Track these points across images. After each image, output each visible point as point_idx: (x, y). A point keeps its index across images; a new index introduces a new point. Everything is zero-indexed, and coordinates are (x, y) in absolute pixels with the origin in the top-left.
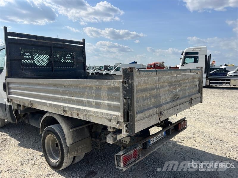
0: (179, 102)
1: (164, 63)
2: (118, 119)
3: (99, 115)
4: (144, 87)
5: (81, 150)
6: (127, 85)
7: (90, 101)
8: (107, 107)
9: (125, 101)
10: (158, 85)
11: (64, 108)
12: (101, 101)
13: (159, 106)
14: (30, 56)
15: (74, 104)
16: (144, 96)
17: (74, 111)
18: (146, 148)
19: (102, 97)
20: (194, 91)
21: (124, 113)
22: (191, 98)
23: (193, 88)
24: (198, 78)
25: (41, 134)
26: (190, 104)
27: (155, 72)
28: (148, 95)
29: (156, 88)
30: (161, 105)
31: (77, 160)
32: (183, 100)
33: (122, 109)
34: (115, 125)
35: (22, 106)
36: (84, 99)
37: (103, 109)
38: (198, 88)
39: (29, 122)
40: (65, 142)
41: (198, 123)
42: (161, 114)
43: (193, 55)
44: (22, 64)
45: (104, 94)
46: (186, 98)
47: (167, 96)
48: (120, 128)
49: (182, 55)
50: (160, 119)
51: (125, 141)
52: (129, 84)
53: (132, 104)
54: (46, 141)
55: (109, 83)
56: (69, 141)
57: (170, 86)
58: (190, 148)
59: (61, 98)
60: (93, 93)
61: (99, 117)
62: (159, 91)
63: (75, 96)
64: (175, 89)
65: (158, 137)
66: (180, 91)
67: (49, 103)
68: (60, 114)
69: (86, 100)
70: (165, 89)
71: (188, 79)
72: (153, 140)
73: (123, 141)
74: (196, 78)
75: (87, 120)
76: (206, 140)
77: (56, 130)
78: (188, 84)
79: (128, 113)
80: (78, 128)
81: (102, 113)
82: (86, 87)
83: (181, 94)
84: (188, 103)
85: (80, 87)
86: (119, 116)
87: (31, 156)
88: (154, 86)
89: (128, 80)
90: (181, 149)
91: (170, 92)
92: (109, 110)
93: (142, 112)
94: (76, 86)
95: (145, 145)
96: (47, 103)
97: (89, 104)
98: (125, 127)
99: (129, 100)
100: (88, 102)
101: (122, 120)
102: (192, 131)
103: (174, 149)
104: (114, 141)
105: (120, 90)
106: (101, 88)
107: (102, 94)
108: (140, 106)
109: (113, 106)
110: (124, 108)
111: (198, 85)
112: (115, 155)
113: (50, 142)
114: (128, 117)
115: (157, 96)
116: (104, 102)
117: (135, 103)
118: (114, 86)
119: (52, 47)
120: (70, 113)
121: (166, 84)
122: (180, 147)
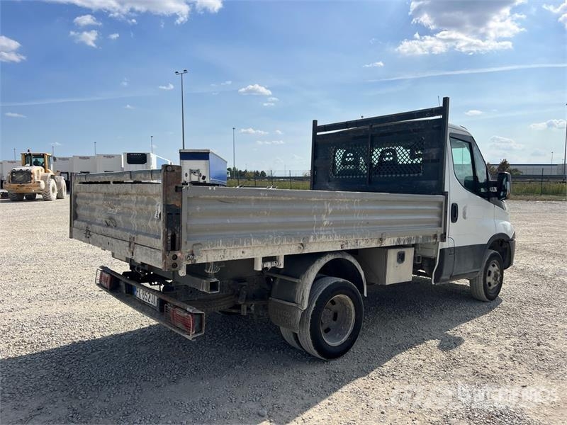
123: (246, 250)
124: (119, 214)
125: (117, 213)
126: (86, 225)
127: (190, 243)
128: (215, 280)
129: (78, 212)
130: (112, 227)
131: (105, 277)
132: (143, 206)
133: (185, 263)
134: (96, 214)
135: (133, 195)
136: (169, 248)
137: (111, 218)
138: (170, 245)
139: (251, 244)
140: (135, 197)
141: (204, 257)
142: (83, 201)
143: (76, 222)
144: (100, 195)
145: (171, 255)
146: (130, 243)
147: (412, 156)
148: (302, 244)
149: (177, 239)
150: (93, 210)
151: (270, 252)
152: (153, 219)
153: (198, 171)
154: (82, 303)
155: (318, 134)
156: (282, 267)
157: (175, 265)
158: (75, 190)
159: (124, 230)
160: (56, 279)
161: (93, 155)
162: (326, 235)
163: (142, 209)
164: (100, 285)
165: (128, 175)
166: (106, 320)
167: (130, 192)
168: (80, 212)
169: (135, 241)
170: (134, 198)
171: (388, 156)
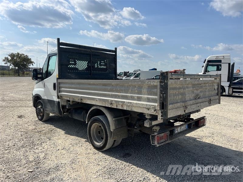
0: (200, 100)
1: (185, 71)
2: (155, 108)
3: (140, 106)
4: (174, 86)
5: (121, 136)
6: (163, 84)
7: (133, 96)
8: (147, 100)
9: (161, 95)
10: (185, 86)
11: (111, 101)
12: (142, 96)
13: (185, 101)
14: (72, 61)
15: (119, 98)
16: (174, 93)
17: (120, 103)
18: (172, 135)
19: (143, 93)
20: (213, 93)
21: (160, 103)
22: (210, 99)
23: (212, 91)
24: (217, 83)
25: (88, 123)
26: (209, 104)
27: (182, 76)
28: (177, 93)
29: (183, 88)
30: (186, 101)
31: (116, 144)
32: (204, 100)
33: (158, 101)
34: (153, 112)
35: (72, 101)
36: (128, 94)
37: (144, 101)
38: (216, 92)
39: (72, 116)
40: (109, 128)
41: (218, 126)
42: (186, 107)
43: (216, 63)
44: (68, 69)
45: (145, 90)
46: (206, 98)
47: (190, 95)
48: (156, 114)
49: (204, 62)
50: (185, 111)
51: (155, 130)
52: (165, 83)
53: (167, 97)
54: (92, 128)
55: (149, 83)
56: (112, 128)
57: (193, 87)
58: (208, 143)
59: (109, 94)
60: (136, 90)
61: (140, 107)
62: (185, 90)
63: (120, 93)
64: (197, 90)
65: (181, 129)
66: (201, 92)
67: (98, 98)
68: (107, 106)
69: (130, 95)
70: (189, 89)
71: (208, 83)
72: (178, 130)
73: (153, 129)
74: (215, 83)
75: (130, 110)
76: (224, 139)
77: (101, 119)
78: (208, 88)
79: (163, 103)
80: (119, 118)
81: (143, 104)
82: (130, 86)
83: (201, 94)
84: (207, 102)
85: (125, 86)
86: (156, 106)
87: (77, 141)
88: (181, 86)
89: (164, 81)
90: (201, 144)
91: (193, 92)
92: (148, 102)
93: (172, 104)
94: (122, 85)
95: (172, 132)
96: (96, 98)
97: (132, 98)
98: (160, 113)
99: (164, 94)
100: (131, 97)
101: (159, 109)
102: (211, 132)
103: (194, 143)
104: (150, 125)
105: (158, 87)
106: (142, 86)
107: (143, 90)
108: (171, 99)
109: (152, 99)
110: (160, 100)
111: (217, 89)
112: (151, 135)
113: (95, 129)
114: (163, 106)
115: (183, 94)
116: (144, 96)
117: (168, 97)
118: (153, 84)
119: (91, 55)
120: (115, 105)
121: (190, 85)
122: (200, 143)
132: (211, 87)
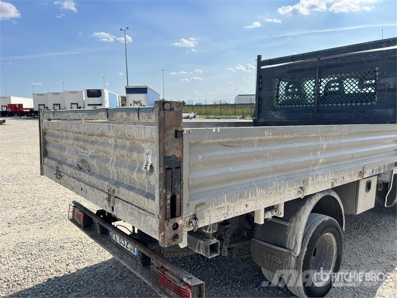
123: (250, 204)
124: (93, 157)
125: (91, 156)
126: (57, 165)
127: (193, 204)
128: (214, 241)
129: (47, 149)
130: (85, 172)
131: (77, 213)
132: (124, 152)
133: (186, 230)
134: (66, 153)
135: (111, 137)
136: (169, 215)
137: (83, 161)
138: (169, 211)
139: (256, 196)
140: (113, 140)
141: (207, 218)
142: (53, 139)
143: (46, 160)
144: (71, 134)
145: (171, 225)
146: (110, 196)
147: (361, 86)
148: (301, 188)
149: (178, 201)
150: (62, 148)
151: (272, 201)
152: (140, 170)
153: (139, 102)
154: (56, 226)
155: (262, 67)
156: (282, 216)
157: (176, 237)
158: (44, 127)
159: (100, 177)
160: (34, 200)
161: (63, 91)
162: (322, 175)
163: (123, 156)
164: (73, 220)
165: (103, 113)
166: (79, 247)
167: (106, 134)
168: (50, 149)
169: (116, 194)
170: (111, 141)
171: (333, 87)
